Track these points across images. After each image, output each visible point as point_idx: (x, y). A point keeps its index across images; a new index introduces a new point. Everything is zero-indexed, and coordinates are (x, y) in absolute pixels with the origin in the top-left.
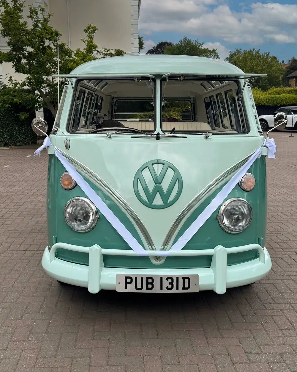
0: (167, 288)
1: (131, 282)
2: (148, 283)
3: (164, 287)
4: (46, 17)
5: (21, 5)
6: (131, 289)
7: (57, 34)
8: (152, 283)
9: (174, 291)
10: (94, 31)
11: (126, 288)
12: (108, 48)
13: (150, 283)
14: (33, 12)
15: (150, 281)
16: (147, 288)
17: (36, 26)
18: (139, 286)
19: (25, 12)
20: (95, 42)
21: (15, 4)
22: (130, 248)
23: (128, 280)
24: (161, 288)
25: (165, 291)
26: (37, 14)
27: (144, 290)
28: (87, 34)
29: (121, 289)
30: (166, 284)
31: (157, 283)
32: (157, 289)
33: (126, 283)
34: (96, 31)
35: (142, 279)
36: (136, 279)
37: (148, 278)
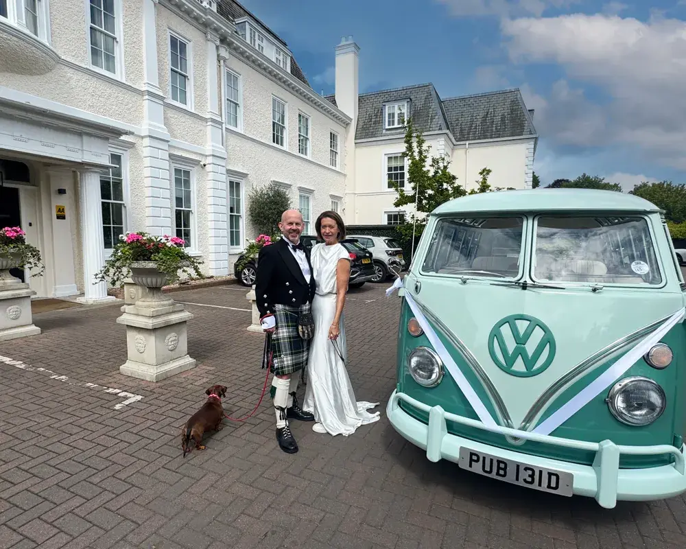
0: (525, 480)
1: (477, 461)
2: (499, 468)
3: (521, 479)
4: (445, 164)
5: (426, 157)
6: (477, 468)
7: (454, 178)
8: (505, 469)
9: (535, 486)
10: (488, 174)
11: (471, 466)
12: (500, 187)
13: (502, 469)
14: (435, 161)
15: (502, 466)
16: (498, 474)
17: (436, 172)
18: (488, 469)
19: (429, 162)
20: (488, 182)
21: (420, 157)
22: (476, 418)
23: (474, 457)
24: (517, 479)
25: (521, 483)
26: (438, 162)
27: (493, 475)
28: (482, 176)
29: (464, 465)
30: (525, 475)
31: (511, 471)
32: (510, 478)
33: (471, 460)
34: (491, 174)
35: (492, 460)
36: (484, 458)
37: (500, 461)
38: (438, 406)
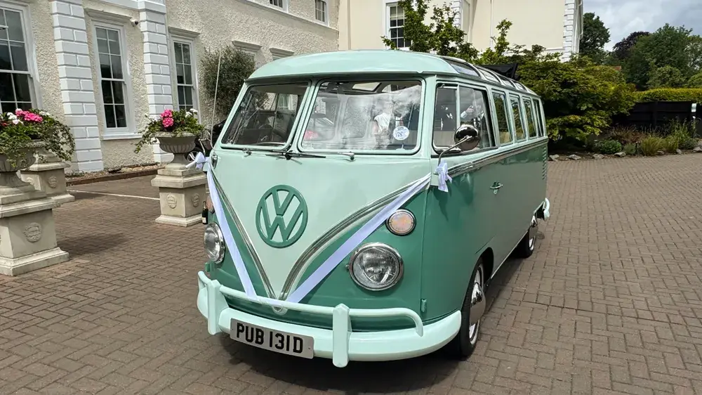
0: (276, 346)
1: (242, 331)
2: (258, 336)
3: (274, 345)
6: (242, 339)
8: (262, 337)
9: (284, 351)
11: (238, 336)
13: (260, 337)
15: (260, 334)
16: (257, 342)
18: (249, 338)
22: (241, 289)
23: (240, 327)
24: (271, 345)
25: (274, 349)
27: (253, 344)
29: (234, 337)
30: (276, 341)
31: (266, 337)
32: (265, 346)
33: (238, 330)
35: (252, 329)
36: (247, 327)
37: (259, 330)
38: (216, 280)
